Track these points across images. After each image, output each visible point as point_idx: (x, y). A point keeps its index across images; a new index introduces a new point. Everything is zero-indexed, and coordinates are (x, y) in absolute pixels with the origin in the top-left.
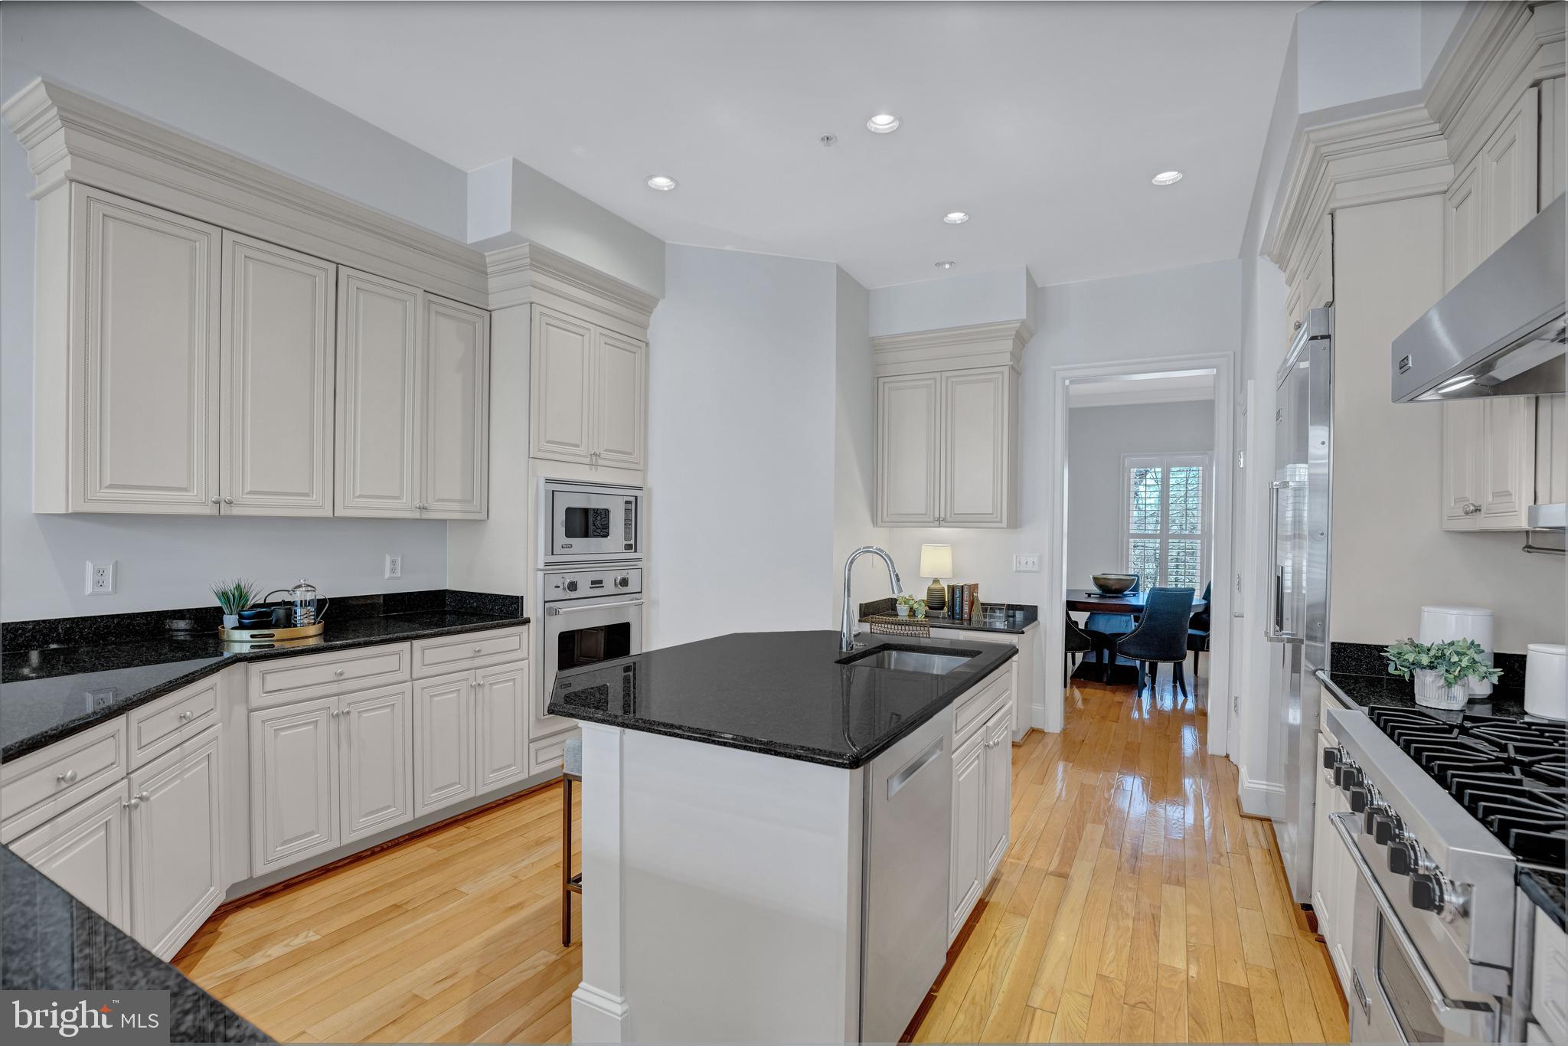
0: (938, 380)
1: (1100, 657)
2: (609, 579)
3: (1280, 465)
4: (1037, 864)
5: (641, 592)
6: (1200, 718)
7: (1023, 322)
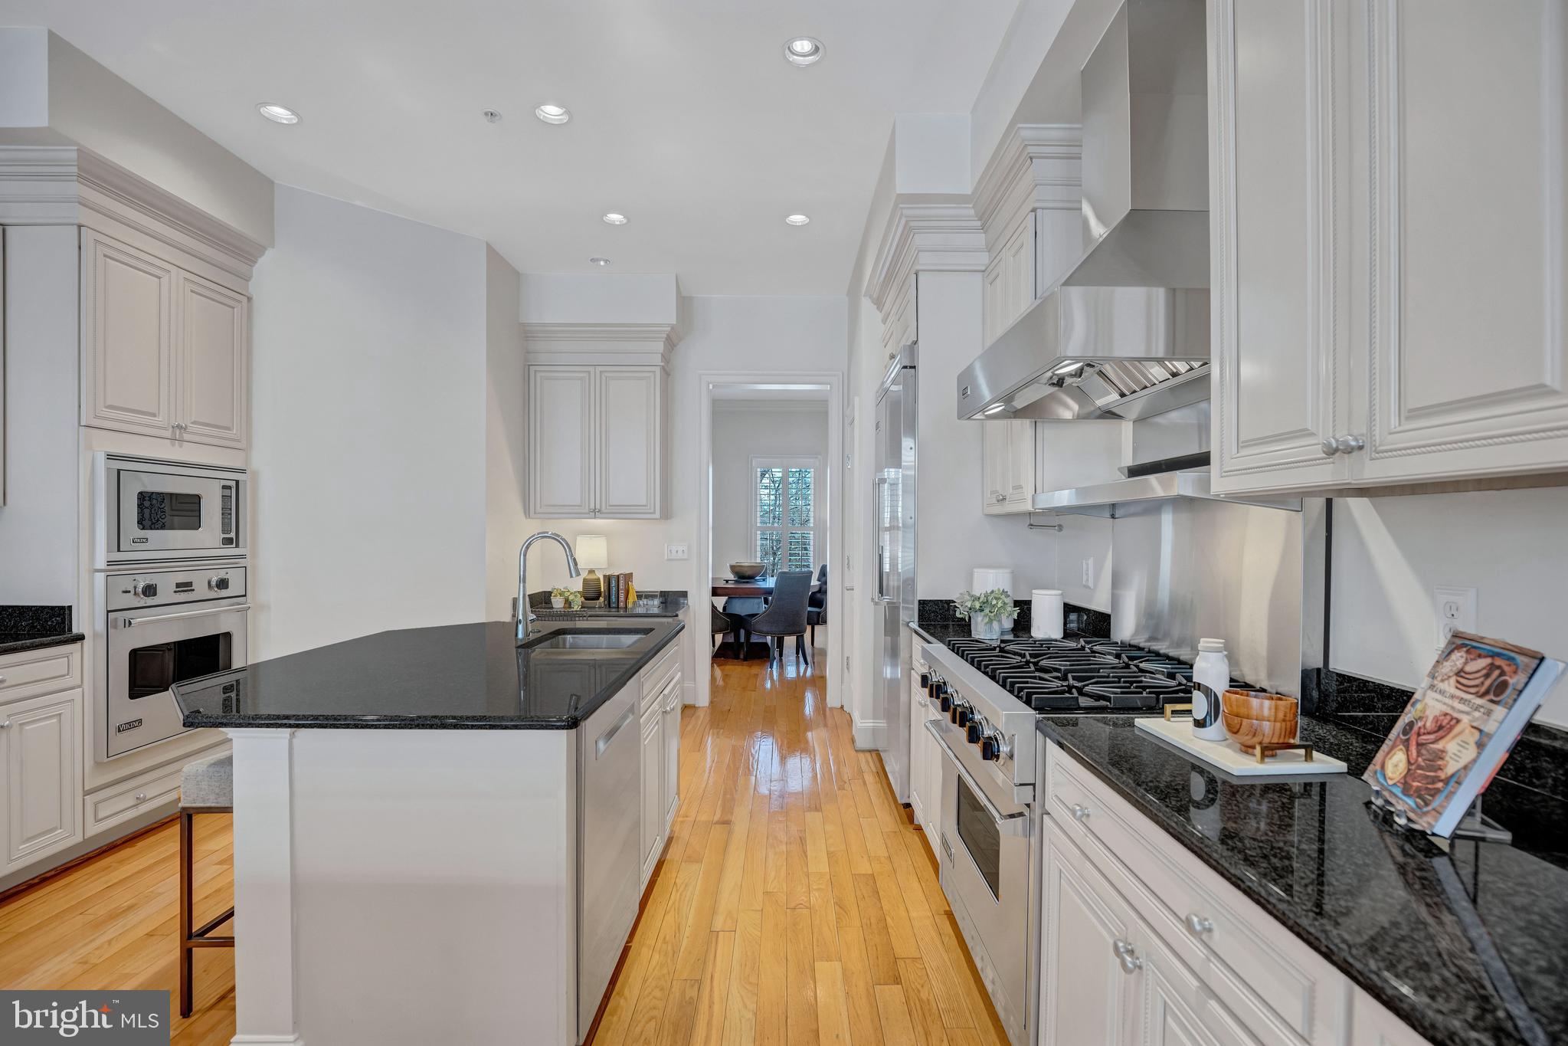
0: (592, 373)
1: (737, 637)
2: (200, 581)
3: (879, 469)
4: (703, 817)
5: (245, 596)
6: (819, 682)
7: (673, 327)
